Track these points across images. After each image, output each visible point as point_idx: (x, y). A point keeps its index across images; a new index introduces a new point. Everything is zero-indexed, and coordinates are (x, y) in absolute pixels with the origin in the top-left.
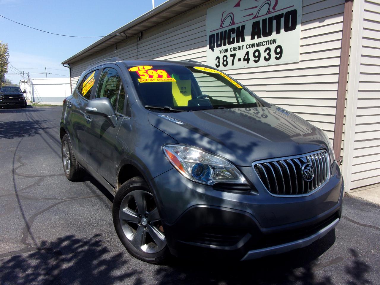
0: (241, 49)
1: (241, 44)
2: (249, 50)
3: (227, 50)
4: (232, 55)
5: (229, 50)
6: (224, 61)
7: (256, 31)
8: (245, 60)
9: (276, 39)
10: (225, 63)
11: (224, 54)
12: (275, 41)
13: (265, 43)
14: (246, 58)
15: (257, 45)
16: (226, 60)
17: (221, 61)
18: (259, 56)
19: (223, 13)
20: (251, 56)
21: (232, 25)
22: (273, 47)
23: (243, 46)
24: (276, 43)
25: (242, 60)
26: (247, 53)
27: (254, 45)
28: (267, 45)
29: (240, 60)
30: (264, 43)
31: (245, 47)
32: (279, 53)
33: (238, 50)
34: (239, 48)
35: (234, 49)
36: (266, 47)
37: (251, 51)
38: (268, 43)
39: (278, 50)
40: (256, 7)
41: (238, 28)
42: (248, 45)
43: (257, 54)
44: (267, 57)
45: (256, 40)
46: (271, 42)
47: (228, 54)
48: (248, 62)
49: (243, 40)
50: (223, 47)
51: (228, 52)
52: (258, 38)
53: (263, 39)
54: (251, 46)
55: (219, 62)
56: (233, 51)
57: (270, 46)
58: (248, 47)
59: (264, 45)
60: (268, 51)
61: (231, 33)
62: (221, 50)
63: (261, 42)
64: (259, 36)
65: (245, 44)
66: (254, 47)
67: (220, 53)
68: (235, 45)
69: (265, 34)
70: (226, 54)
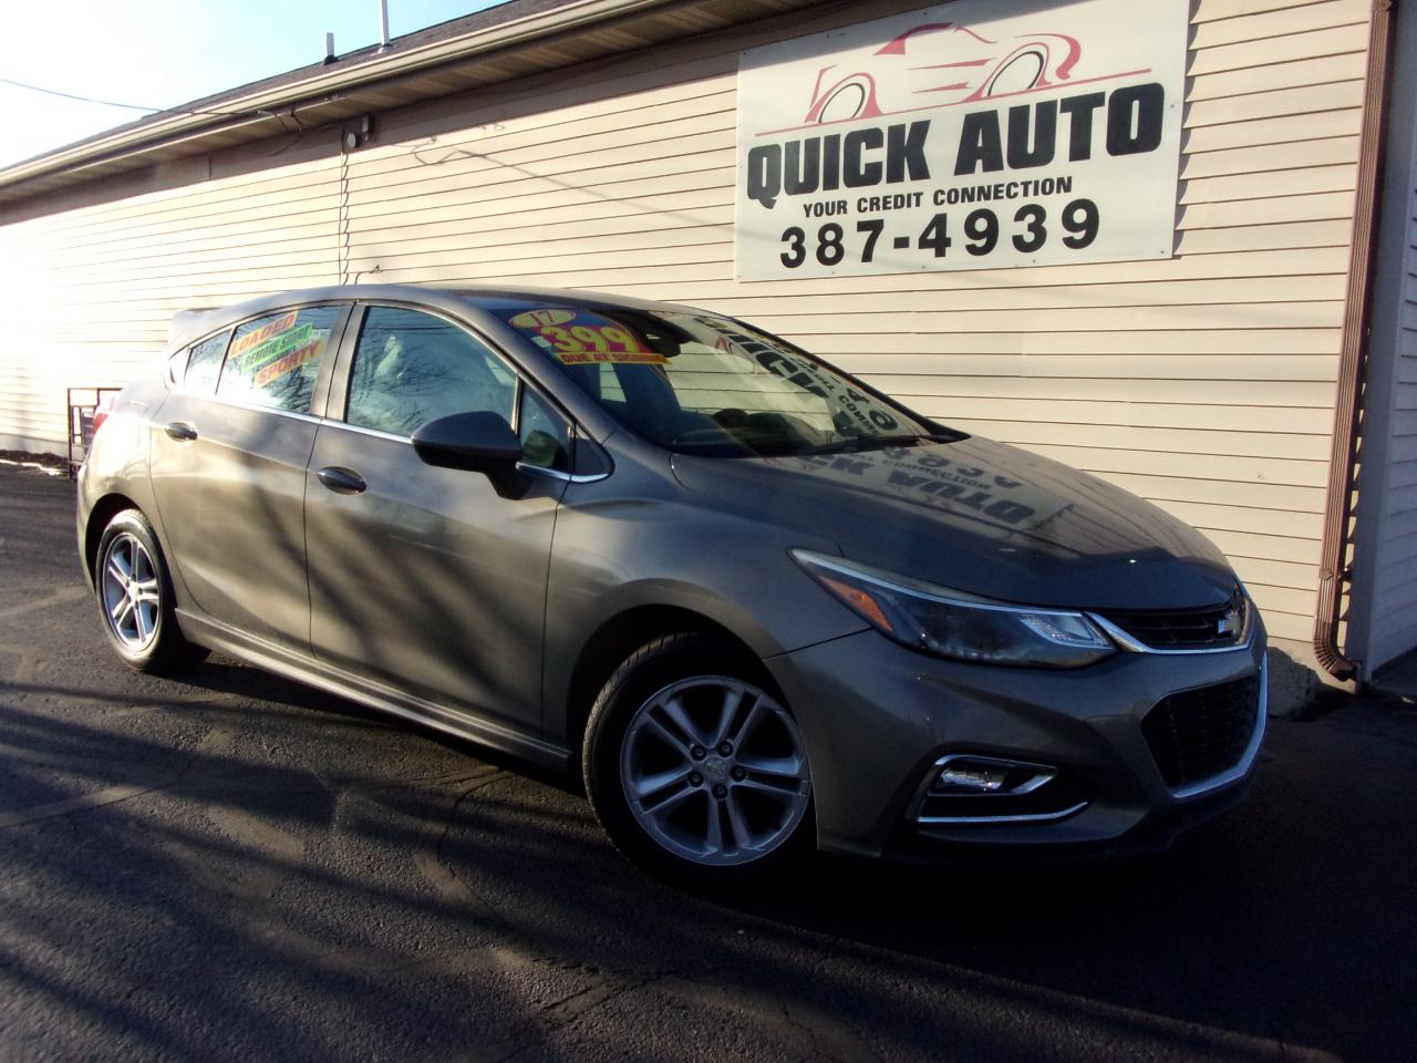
0: (909, 206)
1: (907, 186)
2: (945, 208)
4: (862, 226)
5: (852, 206)
6: (824, 244)
7: (980, 144)
8: (924, 243)
9: (1070, 179)
10: (830, 252)
11: (825, 220)
12: (1065, 185)
13: (1020, 189)
14: (932, 235)
15: (984, 193)
16: (836, 243)
17: (812, 243)
18: (992, 234)
19: (822, 72)
20: (955, 230)
21: (862, 117)
22: (1054, 205)
23: (918, 195)
25: (914, 242)
26: (939, 222)
27: (968, 195)
28: (1026, 194)
29: (901, 243)
30: (1013, 190)
31: (927, 199)
32: (1085, 225)
33: (896, 207)
34: (901, 202)
35: (874, 203)
36: (1021, 202)
37: (957, 214)
38: (1031, 188)
39: (1080, 216)
40: (981, 63)
41: (896, 131)
42: (942, 192)
43: (981, 225)
44: (1029, 237)
45: (980, 178)
46: (1046, 187)
47: (847, 222)
48: (940, 253)
49: (920, 172)
50: (821, 195)
51: (845, 212)
52: (986, 168)
53: (1007, 175)
54: (955, 196)
55: (798, 247)
56: (871, 210)
57: (1040, 200)
58: (940, 197)
59: (1016, 195)
60: (1031, 218)
61: (863, 145)
62: (811, 206)
63: (1002, 185)
64: (993, 164)
65: (926, 187)
66: (971, 199)
67: (808, 215)
68: (883, 189)
69: (1019, 159)
70: (835, 219)
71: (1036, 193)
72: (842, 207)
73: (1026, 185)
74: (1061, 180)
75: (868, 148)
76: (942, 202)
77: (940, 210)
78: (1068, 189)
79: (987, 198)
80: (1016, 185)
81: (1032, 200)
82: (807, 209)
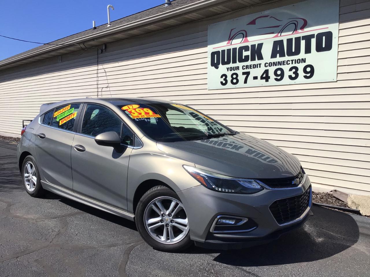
0: (257, 67)
1: (257, 62)
2: (268, 68)
3: (238, 68)
4: (244, 73)
5: (241, 68)
6: (233, 79)
7: (278, 49)
8: (262, 78)
9: (305, 59)
10: (235, 81)
11: (233, 72)
12: (304, 60)
14: (264, 76)
15: (280, 63)
16: (236, 78)
17: (229, 79)
18: (282, 75)
19: (232, 30)
20: (271, 74)
21: (243, 43)
22: (301, 66)
23: (260, 64)
24: (305, 62)
25: (259, 78)
26: (266, 72)
27: (275, 64)
28: (292, 63)
29: (255, 78)
30: (288, 62)
31: (263, 66)
32: (310, 72)
33: (253, 68)
34: (255, 66)
35: (247, 67)
36: (291, 66)
37: (272, 70)
38: (294, 62)
39: (308, 69)
40: (278, 26)
41: (253, 46)
42: (267, 63)
43: (279, 72)
44: (294, 76)
45: (278, 59)
46: (299, 61)
47: (240, 72)
48: (267, 81)
49: (261, 58)
50: (231, 65)
51: (239, 70)
52: (280, 56)
53: (287, 58)
54: (271, 64)
55: (225, 80)
56: (246, 69)
57: (297, 65)
59: (289, 64)
60: (294, 70)
61: (244, 50)
62: (229, 68)
63: (285, 61)
64: (282, 55)
65: (262, 62)
67: (228, 71)
68: (249, 63)
69: (290, 54)
70: (236, 72)
71: (295, 63)
73: (292, 61)
74: (302, 59)
76: (267, 66)
79: (281, 65)
80: (289, 61)
81: (294, 65)
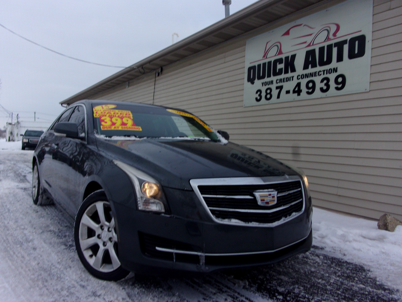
0: (290, 80)
1: (290, 75)
2: (300, 80)
4: (277, 88)
5: (275, 82)
6: (267, 94)
7: (310, 59)
8: (294, 92)
9: (337, 68)
10: (268, 96)
11: (267, 87)
13: (322, 73)
14: (297, 89)
16: (270, 93)
17: (263, 94)
18: (314, 88)
19: (267, 43)
20: (303, 87)
21: (278, 55)
22: (332, 77)
23: (293, 77)
25: (291, 92)
26: (299, 85)
27: (307, 76)
28: (324, 74)
29: (288, 92)
30: (320, 73)
31: (295, 78)
32: (341, 82)
33: (286, 81)
34: (288, 79)
35: (281, 80)
36: (322, 77)
37: (304, 82)
38: (325, 72)
39: (340, 80)
40: (311, 35)
41: (287, 58)
42: (300, 76)
43: (311, 85)
44: (325, 88)
45: (310, 70)
46: (330, 71)
47: (273, 87)
48: (299, 95)
49: (293, 70)
50: (266, 79)
51: (273, 84)
52: (312, 67)
53: (318, 68)
54: (303, 76)
55: (260, 95)
56: (280, 82)
57: (328, 76)
58: (299, 77)
59: (321, 75)
60: (325, 82)
61: (278, 63)
62: (264, 83)
63: (317, 72)
64: (314, 66)
65: (295, 74)
66: (308, 77)
67: (263, 86)
68: (283, 76)
69: (322, 63)
70: (270, 86)
71: (327, 73)
72: (272, 82)
73: (324, 71)
74: (334, 69)
75: (279, 64)
76: (299, 79)
77: (299, 81)
78: (336, 71)
79: (312, 76)
80: (321, 71)
81: (325, 76)
82: (263, 84)
